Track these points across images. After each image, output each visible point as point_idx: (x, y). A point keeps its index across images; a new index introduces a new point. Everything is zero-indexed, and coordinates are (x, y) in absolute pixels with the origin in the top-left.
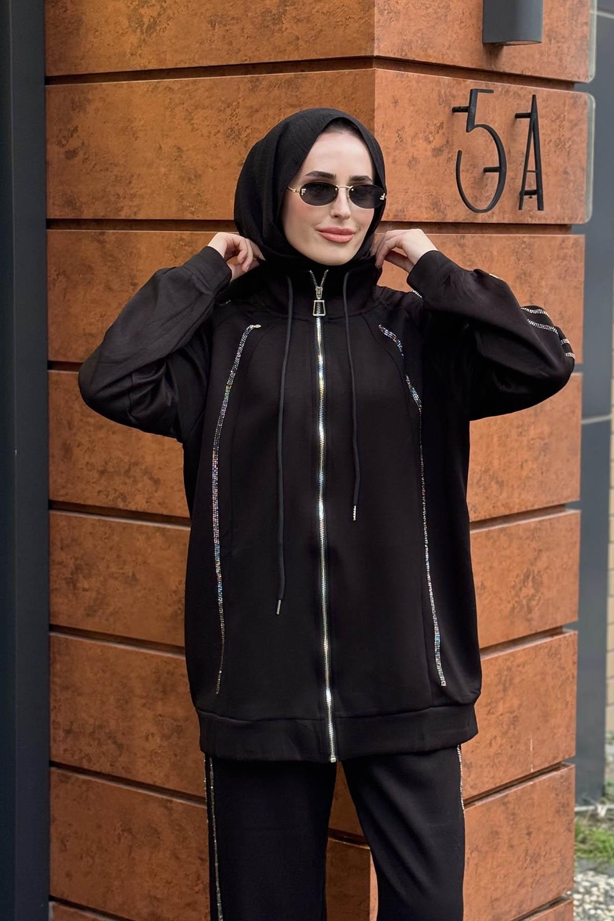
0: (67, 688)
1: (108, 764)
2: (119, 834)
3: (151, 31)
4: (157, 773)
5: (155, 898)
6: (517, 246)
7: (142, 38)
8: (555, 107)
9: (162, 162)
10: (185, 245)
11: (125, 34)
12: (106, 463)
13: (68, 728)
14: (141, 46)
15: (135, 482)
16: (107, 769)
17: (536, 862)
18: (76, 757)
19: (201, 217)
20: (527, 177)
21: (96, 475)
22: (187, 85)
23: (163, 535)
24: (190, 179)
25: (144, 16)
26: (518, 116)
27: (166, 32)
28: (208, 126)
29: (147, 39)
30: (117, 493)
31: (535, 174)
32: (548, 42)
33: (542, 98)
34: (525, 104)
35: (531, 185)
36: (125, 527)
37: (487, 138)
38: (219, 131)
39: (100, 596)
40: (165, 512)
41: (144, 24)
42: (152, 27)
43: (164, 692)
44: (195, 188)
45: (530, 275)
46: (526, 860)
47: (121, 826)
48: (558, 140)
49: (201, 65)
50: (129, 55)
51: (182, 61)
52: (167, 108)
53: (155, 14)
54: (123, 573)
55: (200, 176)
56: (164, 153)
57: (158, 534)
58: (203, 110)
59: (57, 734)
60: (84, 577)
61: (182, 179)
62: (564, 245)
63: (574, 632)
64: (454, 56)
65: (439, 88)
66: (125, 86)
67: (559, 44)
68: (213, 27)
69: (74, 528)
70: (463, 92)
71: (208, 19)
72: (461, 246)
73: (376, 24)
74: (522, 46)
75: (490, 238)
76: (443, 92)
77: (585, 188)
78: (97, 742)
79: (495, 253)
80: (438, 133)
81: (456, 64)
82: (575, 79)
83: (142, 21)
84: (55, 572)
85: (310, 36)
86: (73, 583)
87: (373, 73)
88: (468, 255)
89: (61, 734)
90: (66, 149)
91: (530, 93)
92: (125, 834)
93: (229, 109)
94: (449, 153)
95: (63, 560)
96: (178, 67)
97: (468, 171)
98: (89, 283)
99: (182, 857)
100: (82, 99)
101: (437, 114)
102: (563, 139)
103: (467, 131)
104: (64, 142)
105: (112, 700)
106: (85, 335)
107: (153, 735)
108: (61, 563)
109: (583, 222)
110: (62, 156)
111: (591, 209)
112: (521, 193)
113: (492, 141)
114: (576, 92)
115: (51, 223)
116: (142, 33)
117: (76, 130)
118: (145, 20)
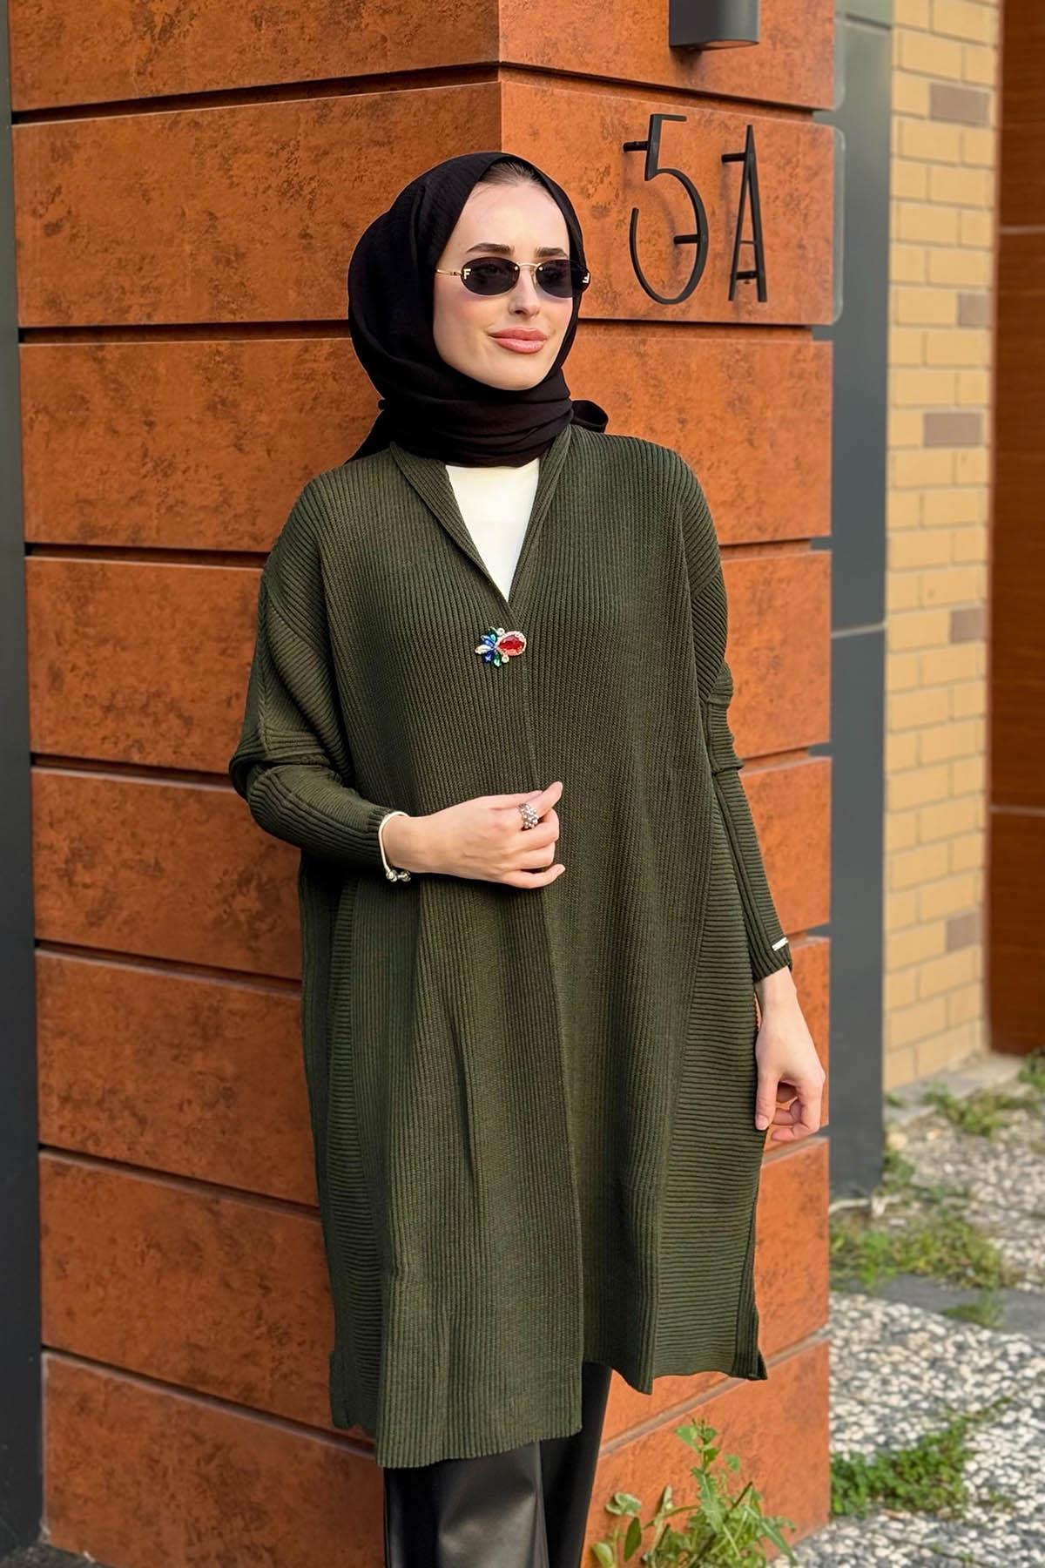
0: (62, 1034)
1: (125, 1147)
2: (142, 1251)
3: (167, 36)
4: (196, 1160)
5: (197, 1347)
6: (728, 357)
7: (153, 47)
8: (783, 146)
9: (187, 236)
10: (223, 362)
11: (128, 42)
12: (114, 695)
13: (63, 1094)
14: (151, 60)
15: (157, 722)
16: (122, 1154)
17: (770, 1285)
18: (78, 1137)
19: (246, 319)
20: (740, 252)
21: (99, 713)
22: (221, 117)
23: (199, 801)
24: (228, 262)
25: (154, 14)
26: (727, 159)
27: (188, 39)
28: (254, 178)
29: (160, 48)
30: (131, 738)
31: (752, 246)
32: (771, 47)
33: (763, 131)
34: (736, 142)
35: (747, 263)
36: (142, 790)
37: (679, 190)
39: (108, 896)
40: (202, 767)
41: (155, 26)
42: (166, 31)
43: (205, 1038)
44: (235, 274)
45: (749, 401)
47: (145, 1240)
48: (788, 199)
49: (242, 86)
50: (135, 75)
51: (213, 80)
52: (192, 154)
53: (171, 11)
54: (141, 861)
55: (243, 254)
56: (190, 222)
57: (191, 800)
58: (246, 156)
59: (49, 1103)
60: (85, 867)
61: (217, 261)
62: (800, 357)
63: (824, 941)
64: (626, 65)
65: (602, 113)
66: (130, 122)
67: (789, 51)
68: (259, 26)
69: (68, 793)
70: (640, 121)
71: (250, 15)
72: (641, 355)
73: (500, 13)
74: (730, 51)
75: (685, 344)
76: (608, 120)
77: (831, 271)
78: (106, 1114)
79: (694, 366)
80: (602, 182)
81: (628, 78)
82: (814, 105)
83: (153, 21)
84: (42, 859)
85: (402, 36)
86: (67, 875)
87: (498, 89)
88: (651, 369)
89: (55, 1102)
90: (45, 221)
91: (744, 124)
92: (152, 1252)
93: (285, 152)
94: (620, 212)
95: (53, 843)
96: (208, 89)
97: (649, 241)
98: (82, 424)
99: (236, 1284)
100: (67, 144)
101: (599, 154)
102: (796, 194)
103: (646, 179)
104: (41, 210)
105: (128, 1051)
106: (78, 502)
107: (190, 1102)
108: (51, 847)
109: (829, 323)
110: (39, 233)
111: (841, 303)
112: (732, 276)
113: (685, 196)
114: (816, 125)
115: (25, 334)
116: (153, 40)
117: (59, 190)
118: (158, 19)
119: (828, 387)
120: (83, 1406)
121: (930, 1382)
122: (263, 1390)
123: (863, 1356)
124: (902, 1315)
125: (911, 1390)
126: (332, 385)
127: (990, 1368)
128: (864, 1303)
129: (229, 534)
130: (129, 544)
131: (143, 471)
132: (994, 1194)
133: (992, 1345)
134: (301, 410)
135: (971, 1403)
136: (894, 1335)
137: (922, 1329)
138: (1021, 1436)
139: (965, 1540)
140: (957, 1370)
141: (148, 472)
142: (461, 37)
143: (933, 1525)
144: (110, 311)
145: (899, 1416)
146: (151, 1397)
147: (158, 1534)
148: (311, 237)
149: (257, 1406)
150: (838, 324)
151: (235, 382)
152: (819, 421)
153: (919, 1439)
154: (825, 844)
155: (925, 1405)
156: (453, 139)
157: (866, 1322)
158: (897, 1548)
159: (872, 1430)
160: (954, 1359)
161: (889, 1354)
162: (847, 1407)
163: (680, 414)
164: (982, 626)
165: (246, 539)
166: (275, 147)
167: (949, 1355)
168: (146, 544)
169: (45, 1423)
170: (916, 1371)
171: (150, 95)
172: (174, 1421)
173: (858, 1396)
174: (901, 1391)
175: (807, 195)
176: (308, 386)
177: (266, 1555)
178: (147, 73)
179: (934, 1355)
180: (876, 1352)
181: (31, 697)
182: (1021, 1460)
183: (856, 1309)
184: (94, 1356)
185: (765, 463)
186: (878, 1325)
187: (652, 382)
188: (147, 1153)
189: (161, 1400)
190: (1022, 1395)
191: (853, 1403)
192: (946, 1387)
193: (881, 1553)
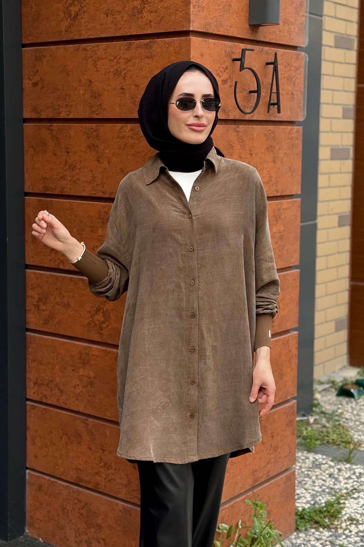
0: (34, 361)
1: (56, 400)
2: (61, 436)
3: (76, 18)
4: (80, 405)
5: (79, 469)
6: (267, 132)
7: (71, 22)
8: (287, 60)
9: (81, 88)
10: (93, 132)
11: (62, 20)
13: (35, 381)
14: (70, 27)
16: (55, 403)
17: (276, 451)
18: (40, 396)
19: (101, 117)
20: (272, 96)
21: (48, 251)
22: (94, 47)
23: (83, 282)
24: (96, 97)
25: (71, 11)
26: (268, 64)
27: (83, 20)
28: (105, 68)
29: (73, 23)
30: (60, 260)
31: (276, 94)
32: (283, 25)
33: (280, 54)
34: (271, 58)
35: (274, 100)
36: (64, 278)
37: (251, 75)
38: (110, 71)
39: (51, 314)
41: (72, 15)
42: (75, 17)
43: (84, 363)
44: (98, 101)
45: (274, 147)
46: (271, 450)
47: (62, 432)
48: (288, 78)
49: (101, 37)
50: (64, 32)
51: (91, 34)
52: (84, 59)
53: (77, 10)
54: (63, 302)
55: (101, 94)
56: (82, 83)
57: (80, 282)
58: (102, 61)
59: (30, 384)
60: (43, 304)
61: (92, 97)
62: (291, 132)
63: (296, 332)
64: (234, 31)
65: (225, 48)
66: (62, 48)
67: (289, 27)
68: (107, 16)
69: (38, 278)
70: (238, 51)
71: (105, 12)
72: (237, 132)
73: (191, 13)
74: (270, 27)
75: (252, 128)
76: (227, 50)
77: (302, 103)
78: (50, 389)
79: (255, 135)
80: (225, 72)
81: (234, 36)
82: (298, 45)
83: (71, 14)
84: (28, 301)
85: (157, 20)
86: (37, 307)
87: (190, 40)
88: (241, 136)
89: (32, 384)
90: (33, 81)
91: (274, 52)
92: (64, 436)
93: (116, 59)
94: (231, 82)
95: (32, 295)
96: (89, 38)
97: (241, 92)
98: (45, 152)
99: (93, 448)
100: (40, 55)
101: (224, 62)
102: (291, 76)
103: (240, 71)
104: (31, 78)
105: (57, 367)
106: (43, 178)
107: (78, 385)
108: (32, 297)
109: (302, 120)
110: (31, 85)
111: (306, 113)
112: (269, 104)
113: (253, 77)
114: (298, 52)
115: (26, 120)
116: (71, 20)
117: (37, 71)
118: (73, 13)
119: (300, 142)
120: (40, 488)
121: (329, 482)
122: (102, 485)
123: (306, 473)
124: (320, 458)
125: (323, 485)
126: (131, 141)
127: (349, 478)
128: (307, 454)
129: (94, 191)
130: (60, 193)
131: (65, 168)
132: (350, 416)
133: (350, 469)
134: (120, 149)
135: (343, 490)
136: (316, 465)
137: (326, 463)
138: (360, 502)
139: (341, 539)
140: (338, 478)
141: (67, 169)
142: (177, 21)
143: (330, 533)
144: (55, 113)
145: (318, 494)
146: (63, 486)
147: (65, 533)
148: (124, 89)
149: (100, 490)
150: (304, 121)
151: (98, 138)
152: (297, 154)
153: (325, 502)
154: (297, 299)
155: (327, 490)
156: (174, 56)
157: (307, 460)
158: (318, 541)
159: (309, 499)
160: (337, 474)
161: (315, 472)
162: (301, 491)
163: (250, 152)
164: (349, 221)
165: (100, 192)
166: (113, 58)
167: (335, 473)
168: (66, 194)
169: (27, 494)
170: (324, 478)
171: (69, 39)
172: (71, 495)
173: (304, 487)
174: (319, 485)
175: (294, 76)
176: (123, 140)
177: (102, 542)
178: (69, 32)
179: (330, 473)
180: (311, 471)
181: (26, 245)
182: (361, 511)
183: (304, 456)
184: (44, 471)
185: (279, 169)
186: (311, 461)
187: (241, 141)
188: (63, 402)
189: (67, 487)
190: (360, 487)
191: (303, 489)
192: (335, 484)
193: (312, 543)
